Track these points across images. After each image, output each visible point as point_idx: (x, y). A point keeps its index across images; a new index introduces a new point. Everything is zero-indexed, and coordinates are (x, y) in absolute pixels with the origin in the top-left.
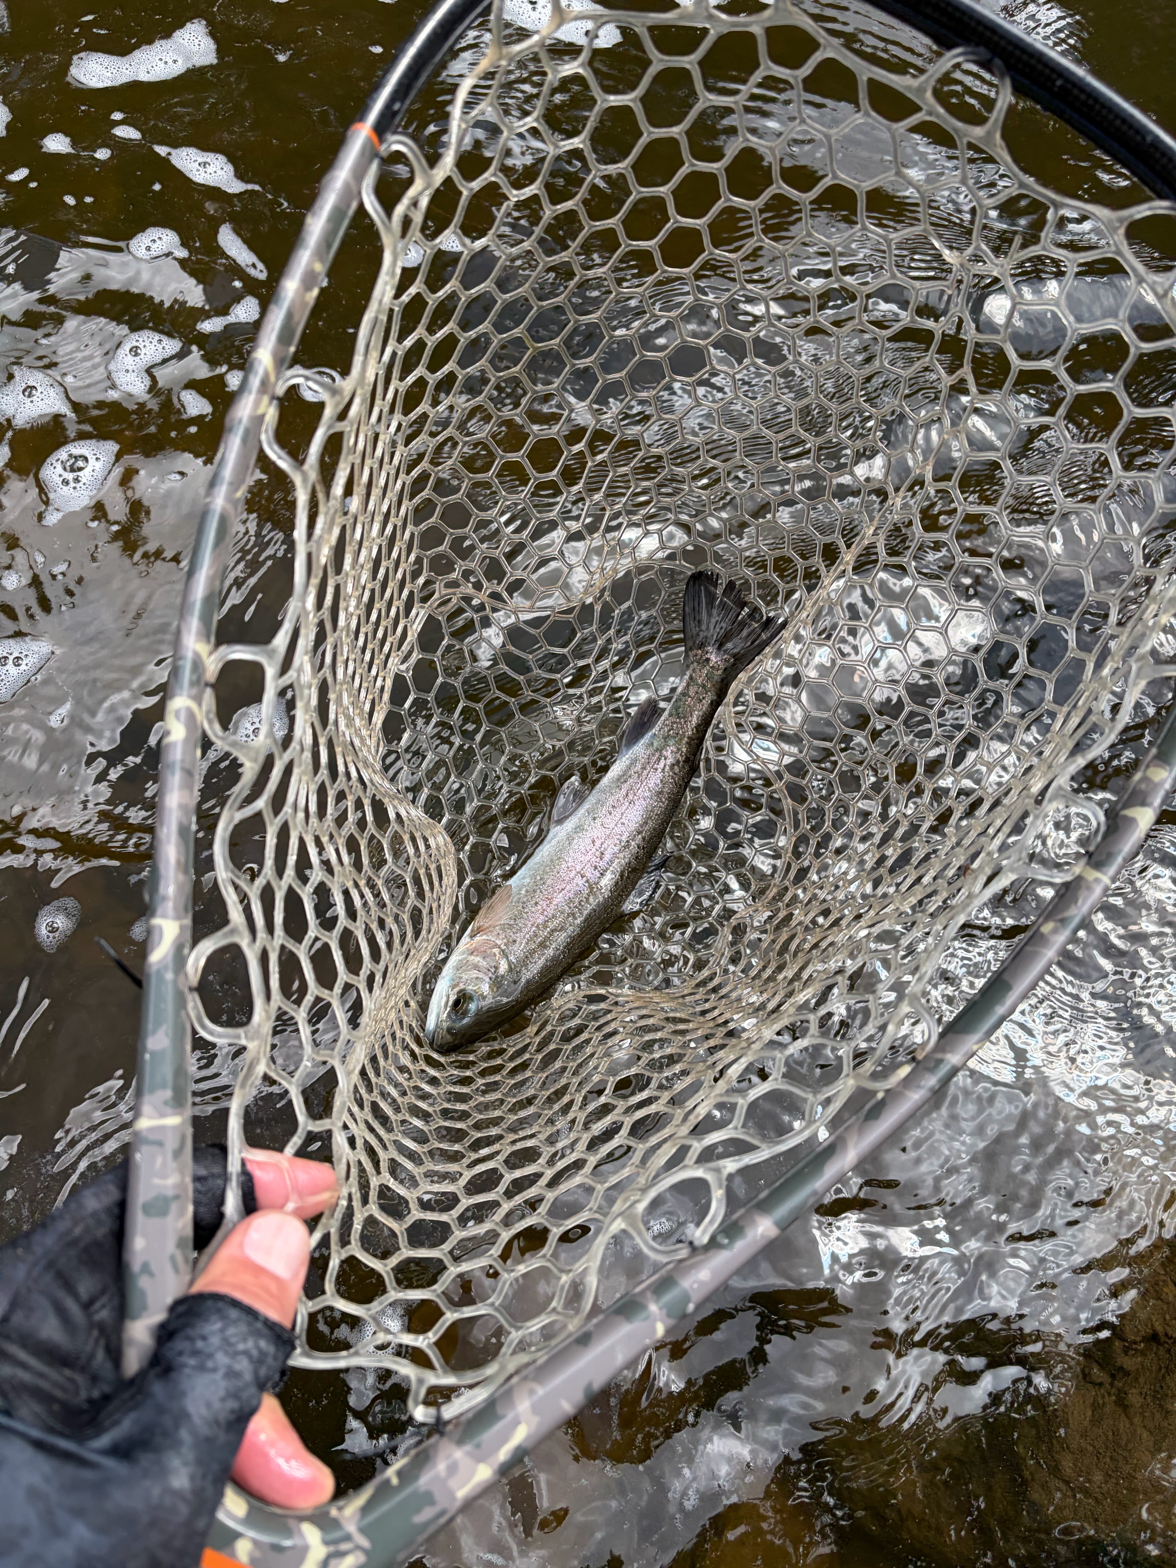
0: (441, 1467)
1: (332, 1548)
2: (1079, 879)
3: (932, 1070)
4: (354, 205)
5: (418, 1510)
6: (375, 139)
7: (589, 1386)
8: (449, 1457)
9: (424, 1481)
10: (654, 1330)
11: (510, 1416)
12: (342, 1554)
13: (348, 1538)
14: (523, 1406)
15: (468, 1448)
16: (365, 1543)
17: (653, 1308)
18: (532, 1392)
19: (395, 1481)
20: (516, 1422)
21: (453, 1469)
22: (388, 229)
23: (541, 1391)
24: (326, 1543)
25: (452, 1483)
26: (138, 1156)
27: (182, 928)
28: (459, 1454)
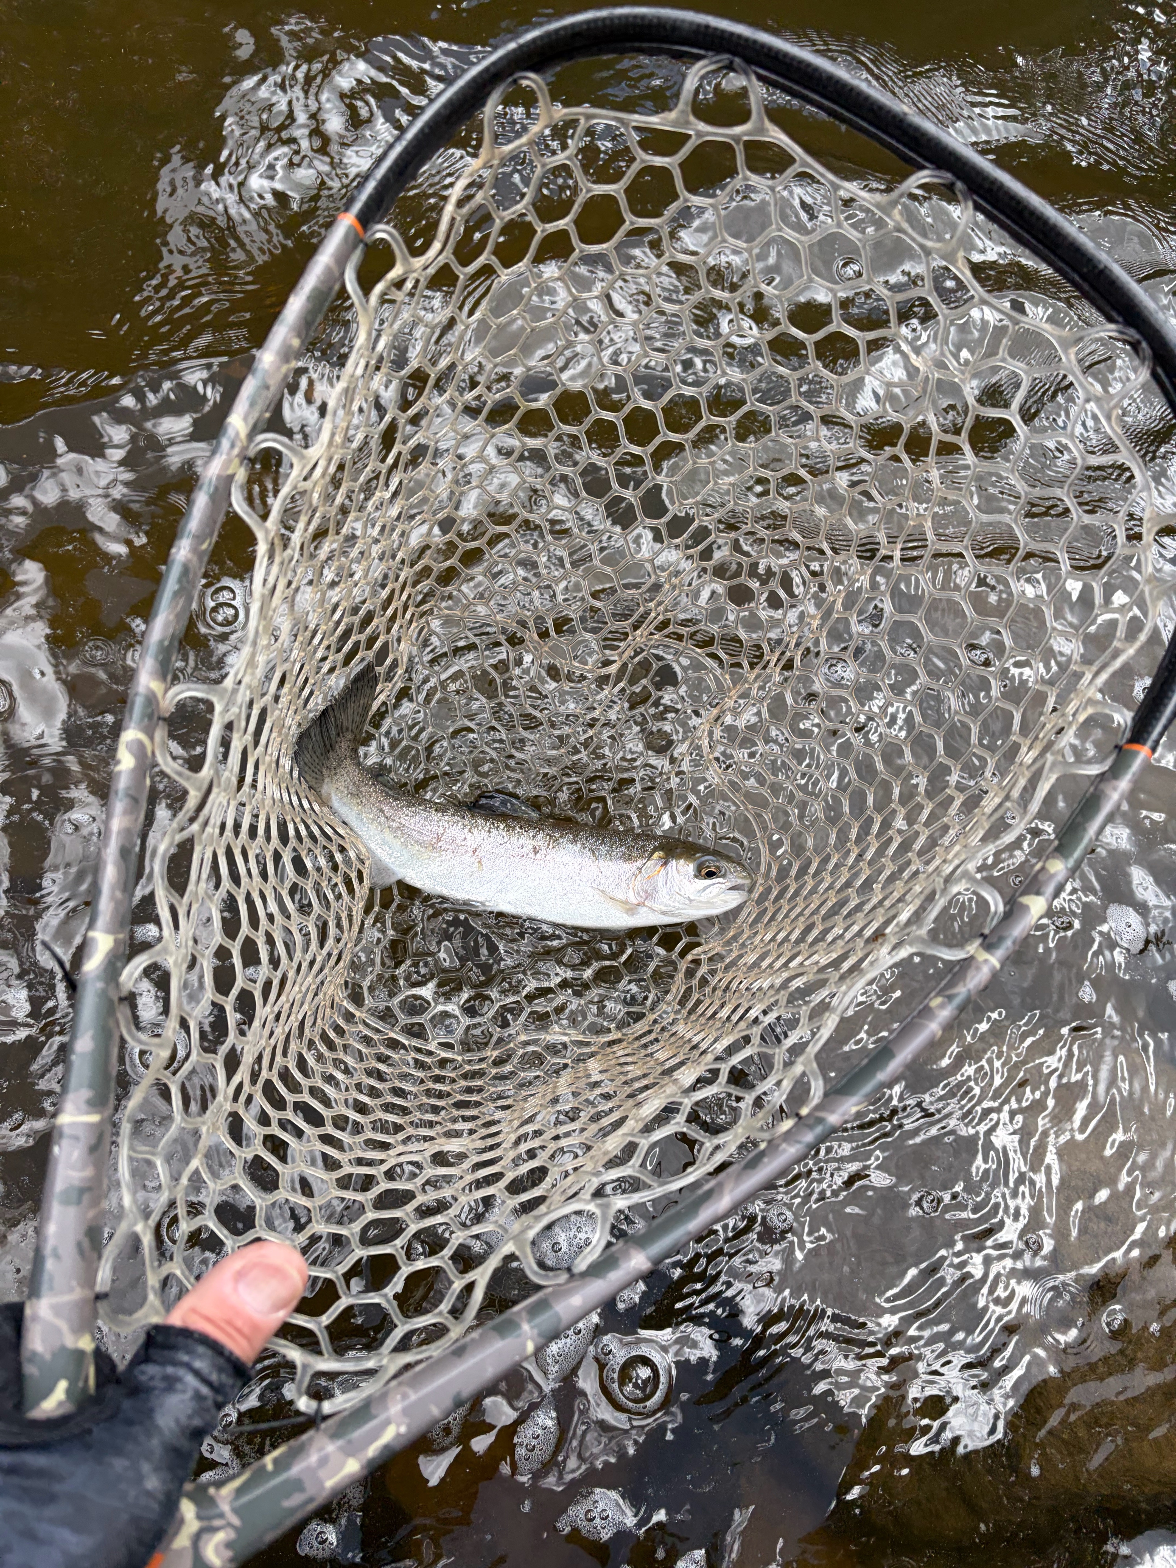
0: (313, 1458)
1: (205, 1523)
2: (971, 958)
3: (811, 1127)
4: (337, 287)
5: (288, 1496)
6: (359, 227)
7: (458, 1394)
8: (321, 1449)
9: (296, 1470)
10: (524, 1346)
11: (382, 1417)
12: (214, 1530)
13: (221, 1515)
14: (395, 1408)
15: (340, 1442)
16: (236, 1521)
17: (526, 1327)
18: (405, 1396)
19: (270, 1467)
20: (387, 1423)
21: (324, 1461)
22: (365, 310)
23: (413, 1397)
24: (199, 1517)
25: (322, 1473)
26: (56, 1150)
27: (116, 941)
28: (331, 1448)
